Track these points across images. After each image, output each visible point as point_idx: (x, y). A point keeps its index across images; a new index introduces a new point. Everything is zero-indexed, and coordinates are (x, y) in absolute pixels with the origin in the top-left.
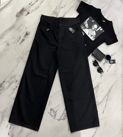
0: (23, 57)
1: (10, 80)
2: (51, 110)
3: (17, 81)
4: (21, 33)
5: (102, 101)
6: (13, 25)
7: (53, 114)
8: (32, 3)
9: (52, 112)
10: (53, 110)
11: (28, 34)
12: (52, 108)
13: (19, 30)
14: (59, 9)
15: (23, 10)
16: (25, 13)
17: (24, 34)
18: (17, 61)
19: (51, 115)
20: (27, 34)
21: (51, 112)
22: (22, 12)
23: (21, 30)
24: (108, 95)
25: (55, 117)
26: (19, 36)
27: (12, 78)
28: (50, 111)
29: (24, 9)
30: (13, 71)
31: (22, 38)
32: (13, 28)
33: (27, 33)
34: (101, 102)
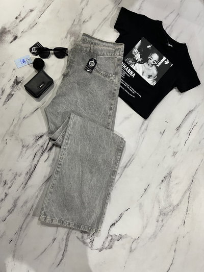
0: (13, 132)
3: (5, 183)
4: (5, 80)
5: (181, 201)
8: (22, 16)
14: (80, 26)
16: (9, 38)
17: (12, 82)
21: (82, 237)
24: (189, 189)
29: (5, 29)
31: (8, 91)
34: (178, 205)
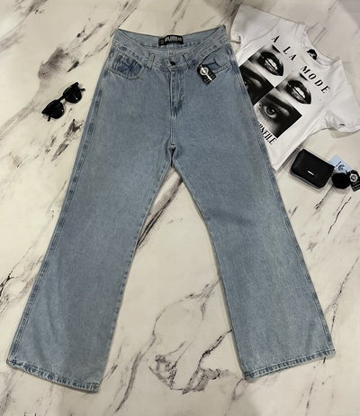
1: (26, 274)
2: (160, 360)
9: (162, 366)
11: (78, 128)
18: (48, 212)
22: (57, 62)
25: (172, 382)
26: (51, 134)
28: (154, 365)
33: (73, 124)
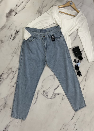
6: (5, 25)
7: (46, 95)
10: (45, 92)
12: (44, 90)
13: (10, 28)
15: (11, 11)
19: (44, 96)
20: (17, 32)
23: (12, 28)
27: (9, 70)
30: (9, 64)
32: (4, 27)
